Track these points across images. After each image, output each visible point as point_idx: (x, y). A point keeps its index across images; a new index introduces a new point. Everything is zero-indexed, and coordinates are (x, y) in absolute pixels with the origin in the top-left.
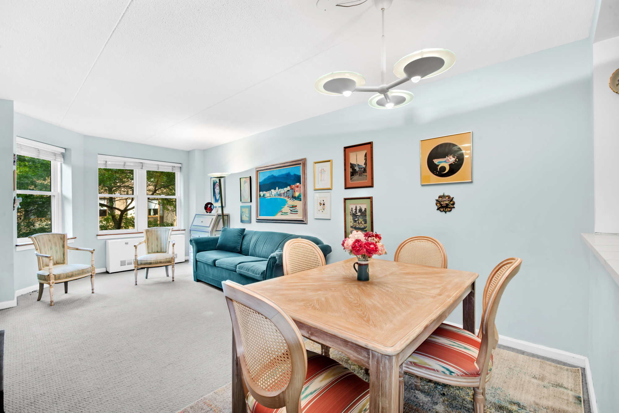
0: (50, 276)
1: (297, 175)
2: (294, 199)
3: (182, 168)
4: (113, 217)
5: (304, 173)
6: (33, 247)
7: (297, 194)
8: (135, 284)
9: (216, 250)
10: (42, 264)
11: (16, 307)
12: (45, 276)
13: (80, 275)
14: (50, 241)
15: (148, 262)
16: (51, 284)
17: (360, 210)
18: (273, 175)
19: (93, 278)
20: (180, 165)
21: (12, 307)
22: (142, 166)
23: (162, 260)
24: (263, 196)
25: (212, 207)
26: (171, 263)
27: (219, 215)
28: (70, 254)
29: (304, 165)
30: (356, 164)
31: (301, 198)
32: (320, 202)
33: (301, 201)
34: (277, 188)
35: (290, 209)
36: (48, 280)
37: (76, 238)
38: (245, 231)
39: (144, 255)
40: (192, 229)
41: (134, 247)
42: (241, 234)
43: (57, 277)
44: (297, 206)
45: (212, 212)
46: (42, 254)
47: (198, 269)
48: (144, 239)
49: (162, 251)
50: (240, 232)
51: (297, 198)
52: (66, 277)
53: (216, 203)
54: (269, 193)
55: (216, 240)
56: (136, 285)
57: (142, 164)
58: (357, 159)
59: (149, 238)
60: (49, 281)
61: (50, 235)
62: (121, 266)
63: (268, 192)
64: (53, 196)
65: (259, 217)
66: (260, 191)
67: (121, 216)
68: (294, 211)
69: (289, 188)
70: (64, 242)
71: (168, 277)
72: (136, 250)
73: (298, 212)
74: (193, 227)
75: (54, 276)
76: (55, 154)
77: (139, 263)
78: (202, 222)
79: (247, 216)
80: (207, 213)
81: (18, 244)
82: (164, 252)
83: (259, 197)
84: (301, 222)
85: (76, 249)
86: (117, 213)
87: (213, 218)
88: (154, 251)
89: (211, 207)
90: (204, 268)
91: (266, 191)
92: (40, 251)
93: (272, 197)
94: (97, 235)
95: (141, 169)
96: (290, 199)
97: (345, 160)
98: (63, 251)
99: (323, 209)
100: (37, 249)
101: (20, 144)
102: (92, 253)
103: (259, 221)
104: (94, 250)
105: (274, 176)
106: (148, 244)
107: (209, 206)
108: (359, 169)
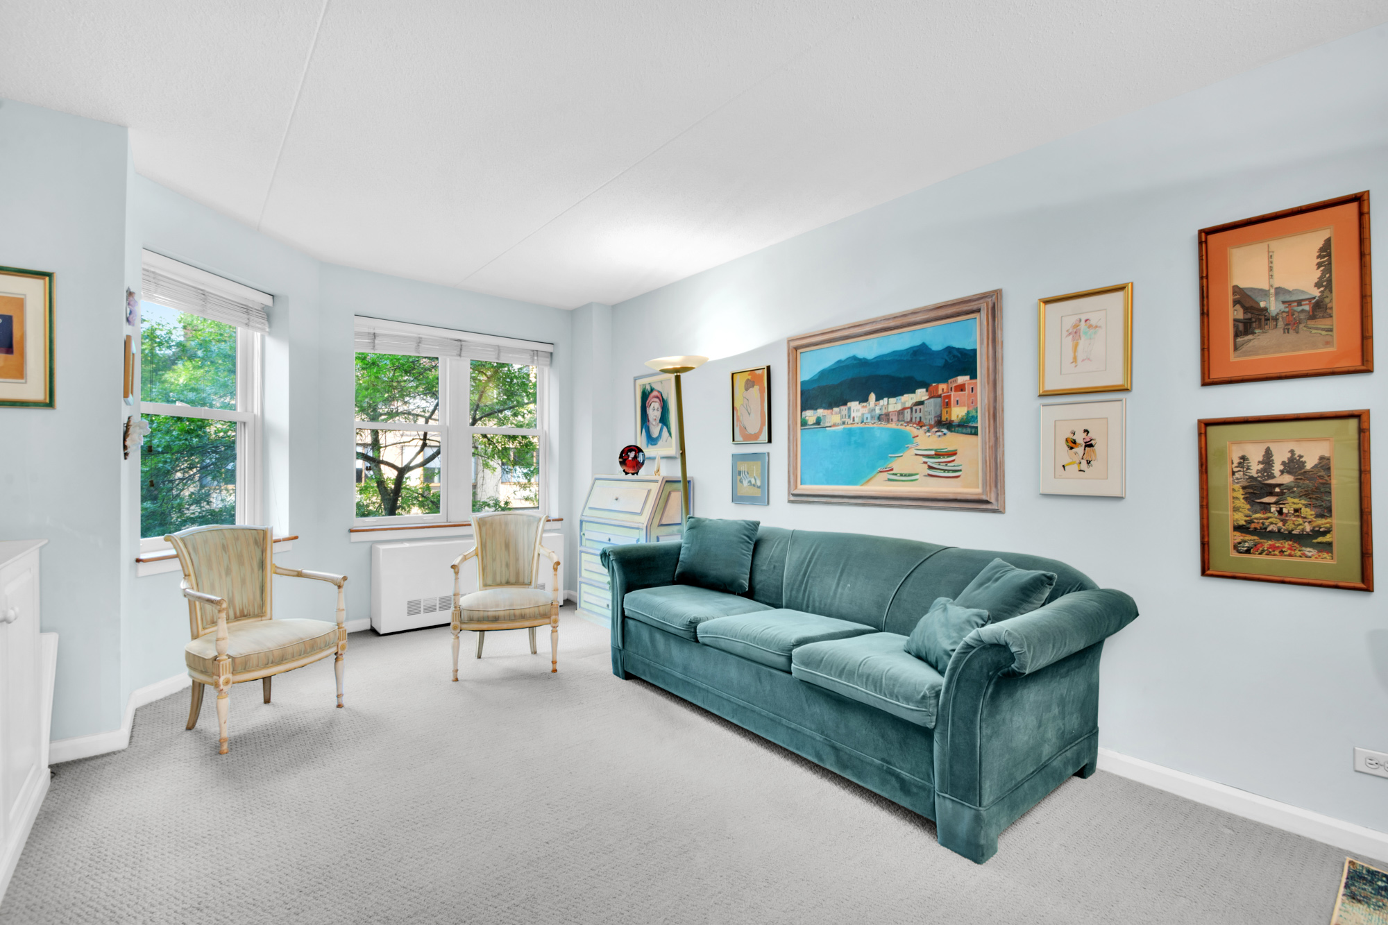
0: (219, 661)
1: (958, 350)
2: (945, 431)
3: (554, 355)
4: (381, 483)
5: (994, 339)
6: (175, 565)
7: (957, 413)
8: (452, 677)
9: (674, 583)
10: (202, 619)
11: (124, 751)
12: (204, 659)
13: (305, 657)
14: (225, 548)
15: (490, 614)
16: (222, 687)
17: (1293, 465)
18: (854, 358)
19: (340, 663)
20: (549, 348)
21: (114, 753)
22: (461, 350)
23: (527, 611)
24: (814, 424)
25: (640, 459)
26: (549, 618)
27: (667, 481)
28: (281, 590)
29: (994, 312)
30: (1266, 287)
31: (979, 425)
32: (1071, 436)
33: (976, 434)
34: (872, 396)
35: (925, 463)
36: (213, 674)
37: (296, 538)
38: (759, 528)
39: (474, 596)
40: (586, 519)
41: (452, 570)
42: (748, 536)
43: (241, 665)
44: (958, 452)
45: (642, 471)
46: (203, 592)
47: (628, 640)
48: (473, 545)
49: (521, 580)
50: (747, 533)
51: (959, 426)
52: (266, 665)
53: (650, 446)
54: (840, 412)
55: (672, 554)
56: (457, 680)
57: (459, 343)
58: (1271, 269)
59: (486, 543)
60: (215, 677)
61: (225, 531)
62: (409, 614)
63: (836, 410)
64: (241, 423)
65: (799, 486)
66: (803, 409)
67: (399, 481)
68: (945, 470)
69: (921, 394)
70: (263, 551)
71: (534, 656)
72: (456, 579)
73: (960, 470)
74: (587, 512)
75: (230, 660)
76: (247, 310)
77: (465, 615)
78: (617, 499)
79: (754, 485)
80: (627, 473)
81: (142, 557)
82: (526, 584)
83: (802, 425)
84: (977, 504)
85: (295, 573)
86: (389, 474)
87: (649, 488)
88: (498, 580)
89: (635, 457)
90: (653, 640)
91: (830, 406)
92: (196, 579)
93: (850, 426)
94: (351, 531)
95: (458, 358)
96: (928, 431)
97: (1204, 277)
98: (261, 579)
99: (1084, 462)
100: (187, 573)
101: (153, 272)
102: (339, 587)
103: (798, 498)
104: (345, 578)
105: (860, 360)
106: (485, 560)
107: (632, 455)
108: (1282, 307)
